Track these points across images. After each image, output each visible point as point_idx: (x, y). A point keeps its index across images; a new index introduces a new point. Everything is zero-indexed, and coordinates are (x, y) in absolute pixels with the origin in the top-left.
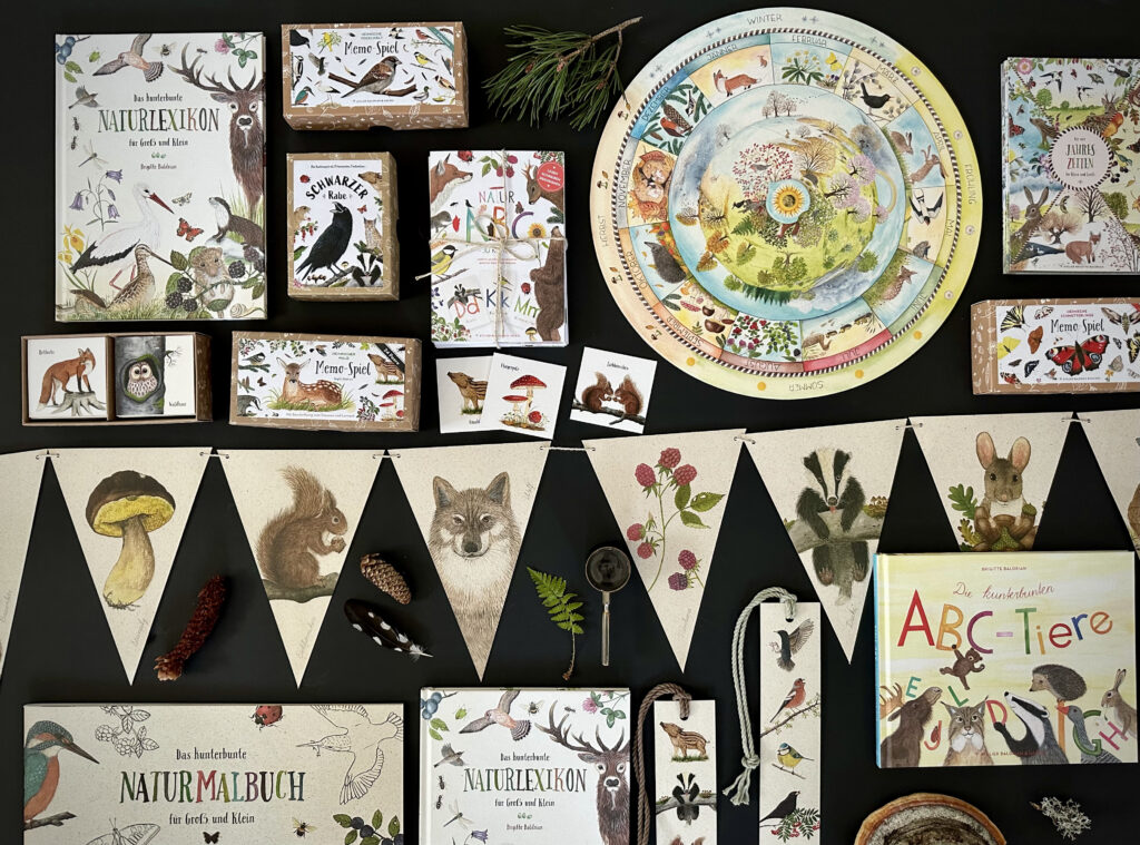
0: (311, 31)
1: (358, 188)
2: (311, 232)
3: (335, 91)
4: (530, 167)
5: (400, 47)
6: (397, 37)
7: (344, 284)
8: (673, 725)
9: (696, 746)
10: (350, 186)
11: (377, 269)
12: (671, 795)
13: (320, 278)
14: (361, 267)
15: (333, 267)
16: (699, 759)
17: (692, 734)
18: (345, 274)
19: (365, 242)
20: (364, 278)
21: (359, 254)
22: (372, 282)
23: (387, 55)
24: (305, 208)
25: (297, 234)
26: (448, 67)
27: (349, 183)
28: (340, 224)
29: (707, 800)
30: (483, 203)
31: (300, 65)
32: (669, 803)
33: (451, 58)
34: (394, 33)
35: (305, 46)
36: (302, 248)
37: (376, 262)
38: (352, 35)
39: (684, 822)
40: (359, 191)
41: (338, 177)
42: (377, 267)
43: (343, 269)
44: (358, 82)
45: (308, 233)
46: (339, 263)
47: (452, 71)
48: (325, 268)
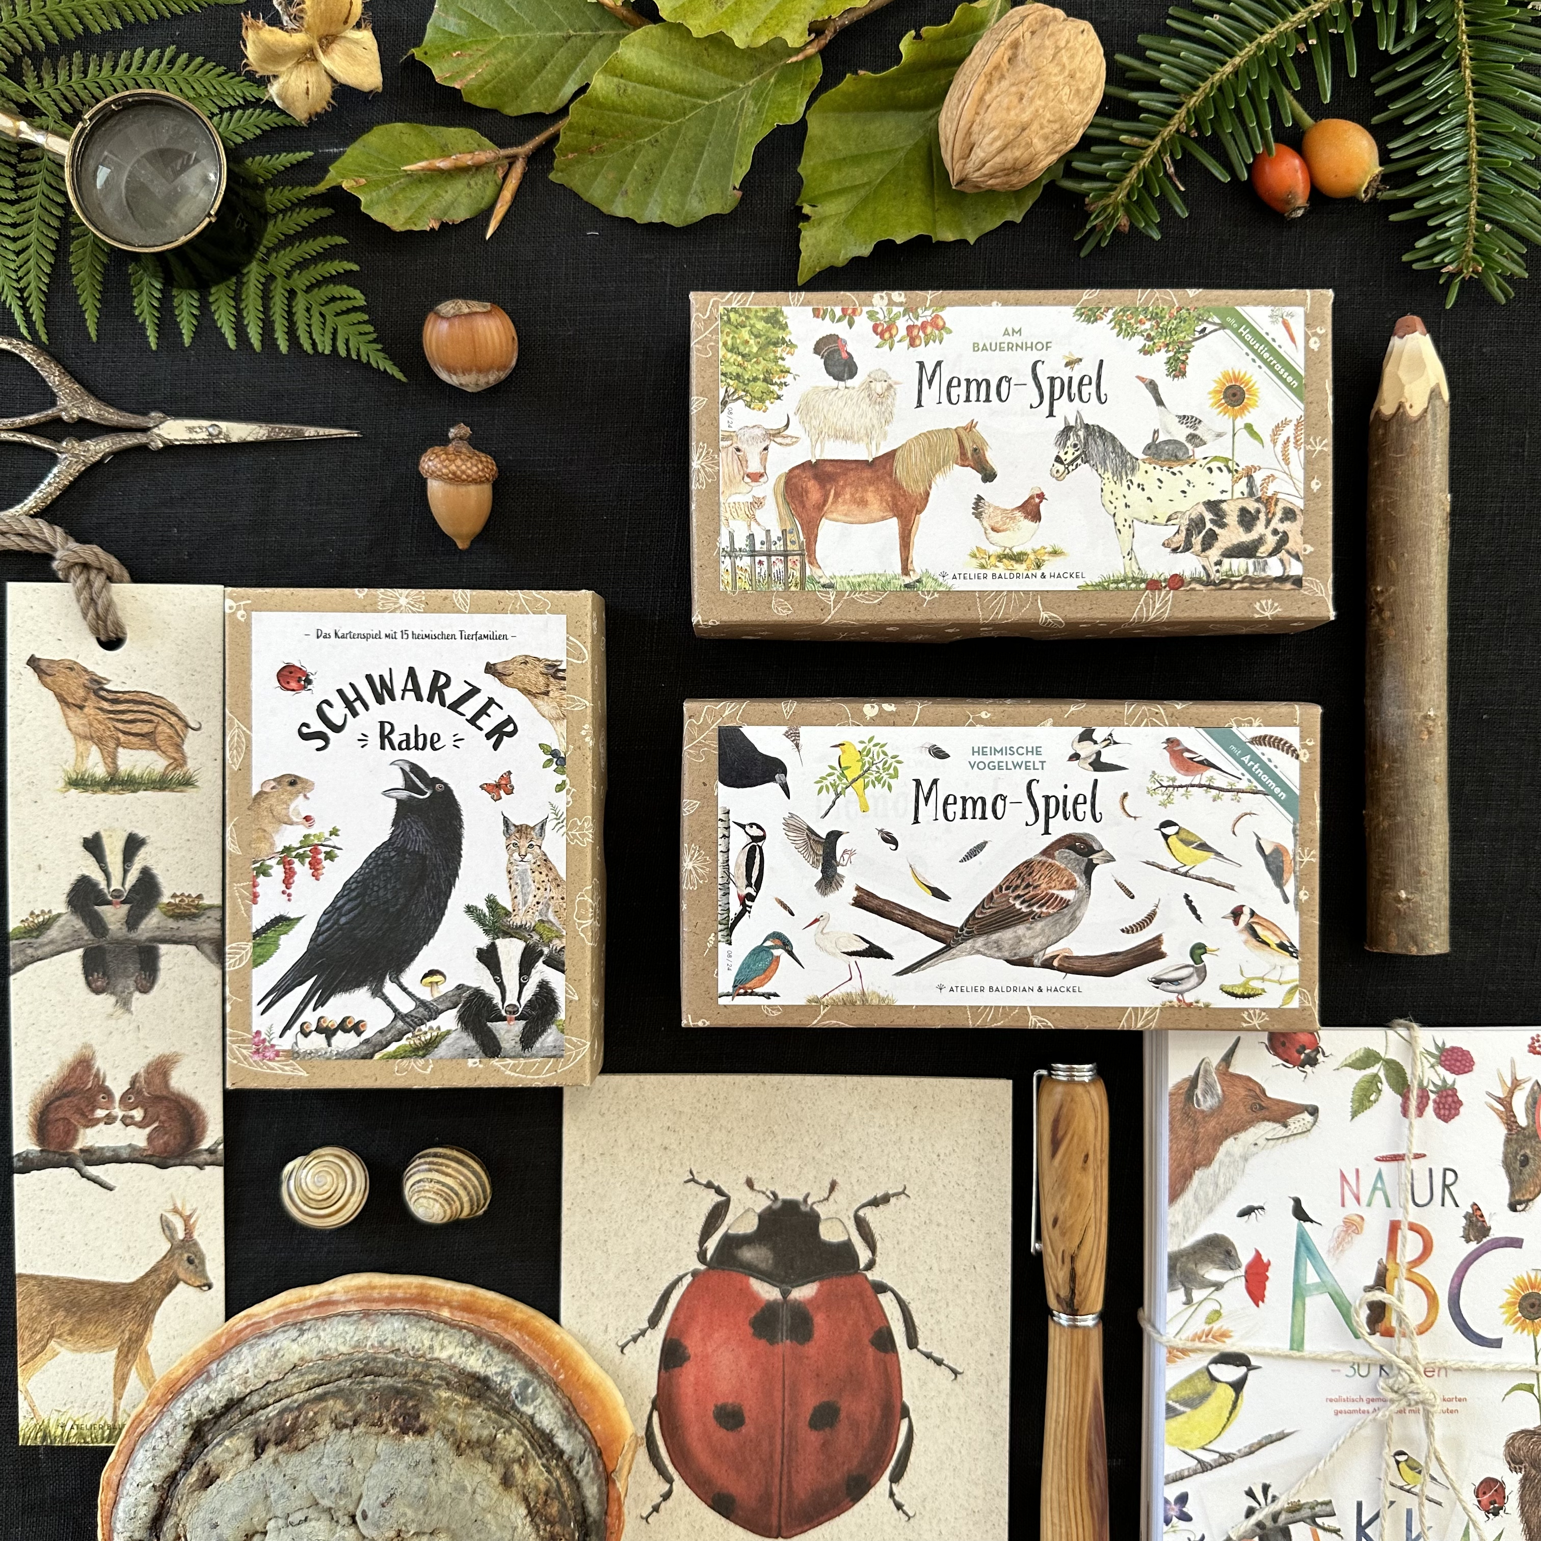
0: (793, 736)
1: (483, 711)
2: (315, 867)
3: (874, 952)
4: (1516, 1084)
5: (1107, 802)
6: (1098, 765)
7: (427, 1048)
8: (72, 667)
9: (149, 740)
10: (454, 707)
11: (545, 991)
12: (60, 906)
13: (343, 1027)
14: (491, 989)
15: (390, 988)
16: (161, 784)
17: (137, 699)
18: (434, 1013)
19: (505, 901)
20: (499, 1028)
21: (484, 941)
22: (528, 1040)
23: (1060, 828)
24: (294, 781)
25: (264, 871)
26: (1278, 876)
27: (451, 695)
28: (419, 839)
29: (187, 928)
30: (1352, 1209)
31: (754, 854)
32: (53, 933)
33: (1289, 843)
34: (1086, 750)
35: (771, 789)
36: (282, 923)
37: (542, 970)
38: (939, 754)
39: (106, 1001)
40: (487, 723)
41: (412, 673)
42: (544, 988)
43: (425, 994)
44: (957, 922)
45: (302, 870)
46: (412, 975)
47: (1290, 889)
48: (363, 993)
